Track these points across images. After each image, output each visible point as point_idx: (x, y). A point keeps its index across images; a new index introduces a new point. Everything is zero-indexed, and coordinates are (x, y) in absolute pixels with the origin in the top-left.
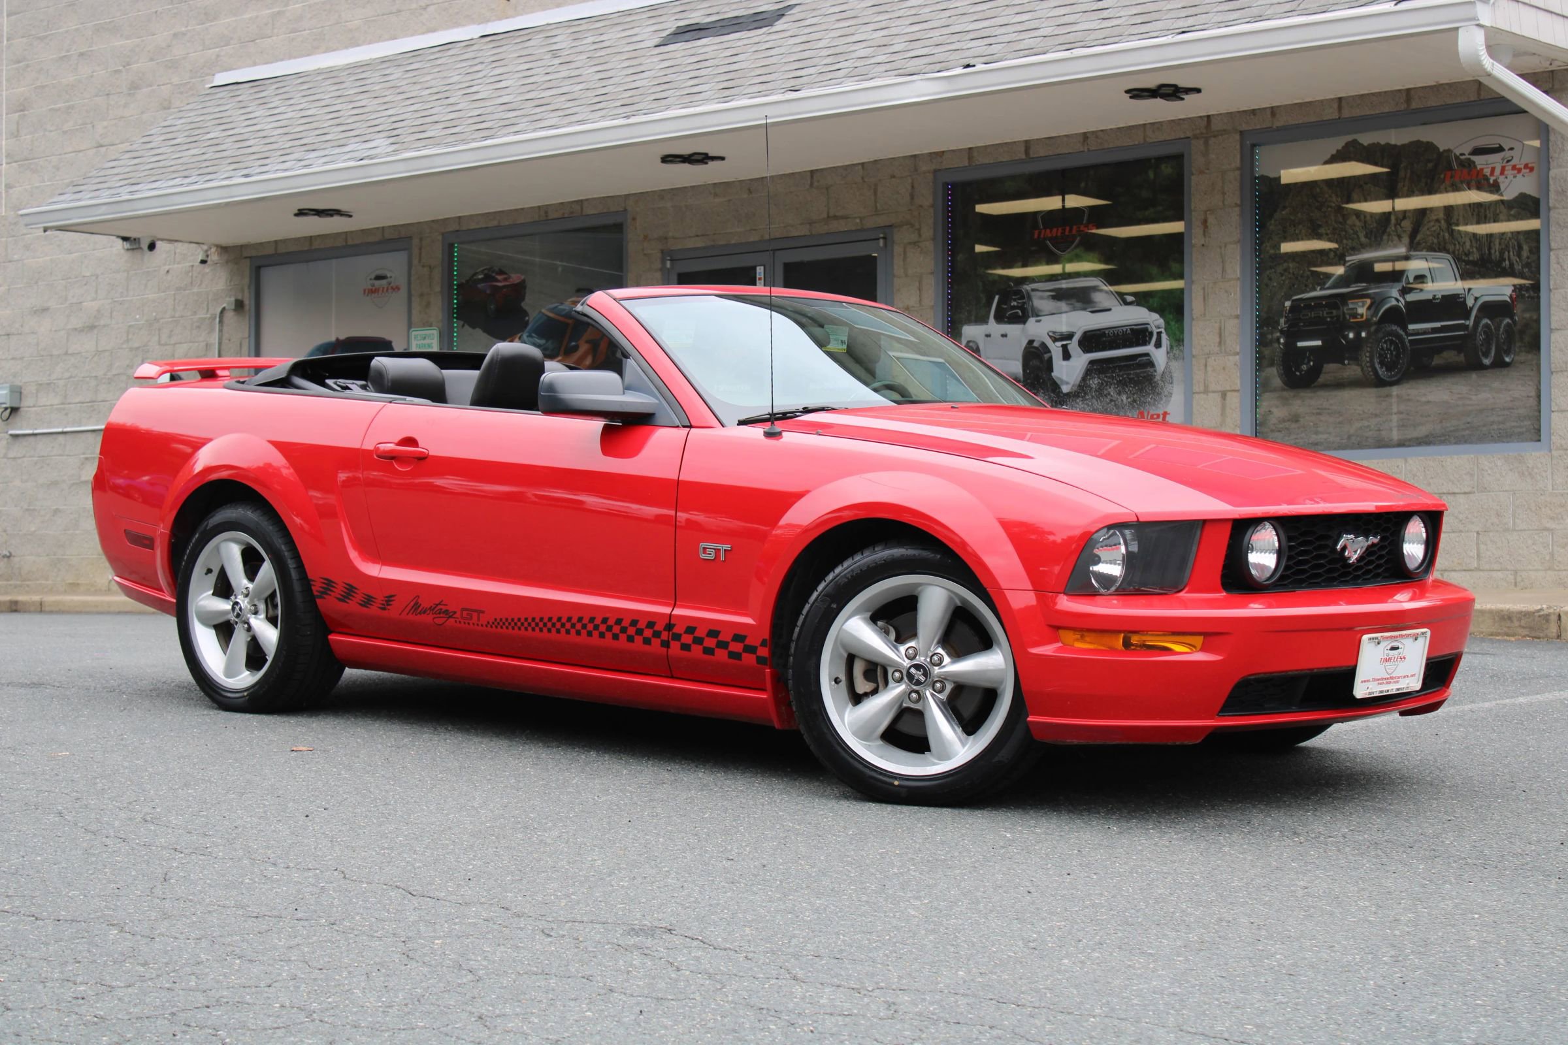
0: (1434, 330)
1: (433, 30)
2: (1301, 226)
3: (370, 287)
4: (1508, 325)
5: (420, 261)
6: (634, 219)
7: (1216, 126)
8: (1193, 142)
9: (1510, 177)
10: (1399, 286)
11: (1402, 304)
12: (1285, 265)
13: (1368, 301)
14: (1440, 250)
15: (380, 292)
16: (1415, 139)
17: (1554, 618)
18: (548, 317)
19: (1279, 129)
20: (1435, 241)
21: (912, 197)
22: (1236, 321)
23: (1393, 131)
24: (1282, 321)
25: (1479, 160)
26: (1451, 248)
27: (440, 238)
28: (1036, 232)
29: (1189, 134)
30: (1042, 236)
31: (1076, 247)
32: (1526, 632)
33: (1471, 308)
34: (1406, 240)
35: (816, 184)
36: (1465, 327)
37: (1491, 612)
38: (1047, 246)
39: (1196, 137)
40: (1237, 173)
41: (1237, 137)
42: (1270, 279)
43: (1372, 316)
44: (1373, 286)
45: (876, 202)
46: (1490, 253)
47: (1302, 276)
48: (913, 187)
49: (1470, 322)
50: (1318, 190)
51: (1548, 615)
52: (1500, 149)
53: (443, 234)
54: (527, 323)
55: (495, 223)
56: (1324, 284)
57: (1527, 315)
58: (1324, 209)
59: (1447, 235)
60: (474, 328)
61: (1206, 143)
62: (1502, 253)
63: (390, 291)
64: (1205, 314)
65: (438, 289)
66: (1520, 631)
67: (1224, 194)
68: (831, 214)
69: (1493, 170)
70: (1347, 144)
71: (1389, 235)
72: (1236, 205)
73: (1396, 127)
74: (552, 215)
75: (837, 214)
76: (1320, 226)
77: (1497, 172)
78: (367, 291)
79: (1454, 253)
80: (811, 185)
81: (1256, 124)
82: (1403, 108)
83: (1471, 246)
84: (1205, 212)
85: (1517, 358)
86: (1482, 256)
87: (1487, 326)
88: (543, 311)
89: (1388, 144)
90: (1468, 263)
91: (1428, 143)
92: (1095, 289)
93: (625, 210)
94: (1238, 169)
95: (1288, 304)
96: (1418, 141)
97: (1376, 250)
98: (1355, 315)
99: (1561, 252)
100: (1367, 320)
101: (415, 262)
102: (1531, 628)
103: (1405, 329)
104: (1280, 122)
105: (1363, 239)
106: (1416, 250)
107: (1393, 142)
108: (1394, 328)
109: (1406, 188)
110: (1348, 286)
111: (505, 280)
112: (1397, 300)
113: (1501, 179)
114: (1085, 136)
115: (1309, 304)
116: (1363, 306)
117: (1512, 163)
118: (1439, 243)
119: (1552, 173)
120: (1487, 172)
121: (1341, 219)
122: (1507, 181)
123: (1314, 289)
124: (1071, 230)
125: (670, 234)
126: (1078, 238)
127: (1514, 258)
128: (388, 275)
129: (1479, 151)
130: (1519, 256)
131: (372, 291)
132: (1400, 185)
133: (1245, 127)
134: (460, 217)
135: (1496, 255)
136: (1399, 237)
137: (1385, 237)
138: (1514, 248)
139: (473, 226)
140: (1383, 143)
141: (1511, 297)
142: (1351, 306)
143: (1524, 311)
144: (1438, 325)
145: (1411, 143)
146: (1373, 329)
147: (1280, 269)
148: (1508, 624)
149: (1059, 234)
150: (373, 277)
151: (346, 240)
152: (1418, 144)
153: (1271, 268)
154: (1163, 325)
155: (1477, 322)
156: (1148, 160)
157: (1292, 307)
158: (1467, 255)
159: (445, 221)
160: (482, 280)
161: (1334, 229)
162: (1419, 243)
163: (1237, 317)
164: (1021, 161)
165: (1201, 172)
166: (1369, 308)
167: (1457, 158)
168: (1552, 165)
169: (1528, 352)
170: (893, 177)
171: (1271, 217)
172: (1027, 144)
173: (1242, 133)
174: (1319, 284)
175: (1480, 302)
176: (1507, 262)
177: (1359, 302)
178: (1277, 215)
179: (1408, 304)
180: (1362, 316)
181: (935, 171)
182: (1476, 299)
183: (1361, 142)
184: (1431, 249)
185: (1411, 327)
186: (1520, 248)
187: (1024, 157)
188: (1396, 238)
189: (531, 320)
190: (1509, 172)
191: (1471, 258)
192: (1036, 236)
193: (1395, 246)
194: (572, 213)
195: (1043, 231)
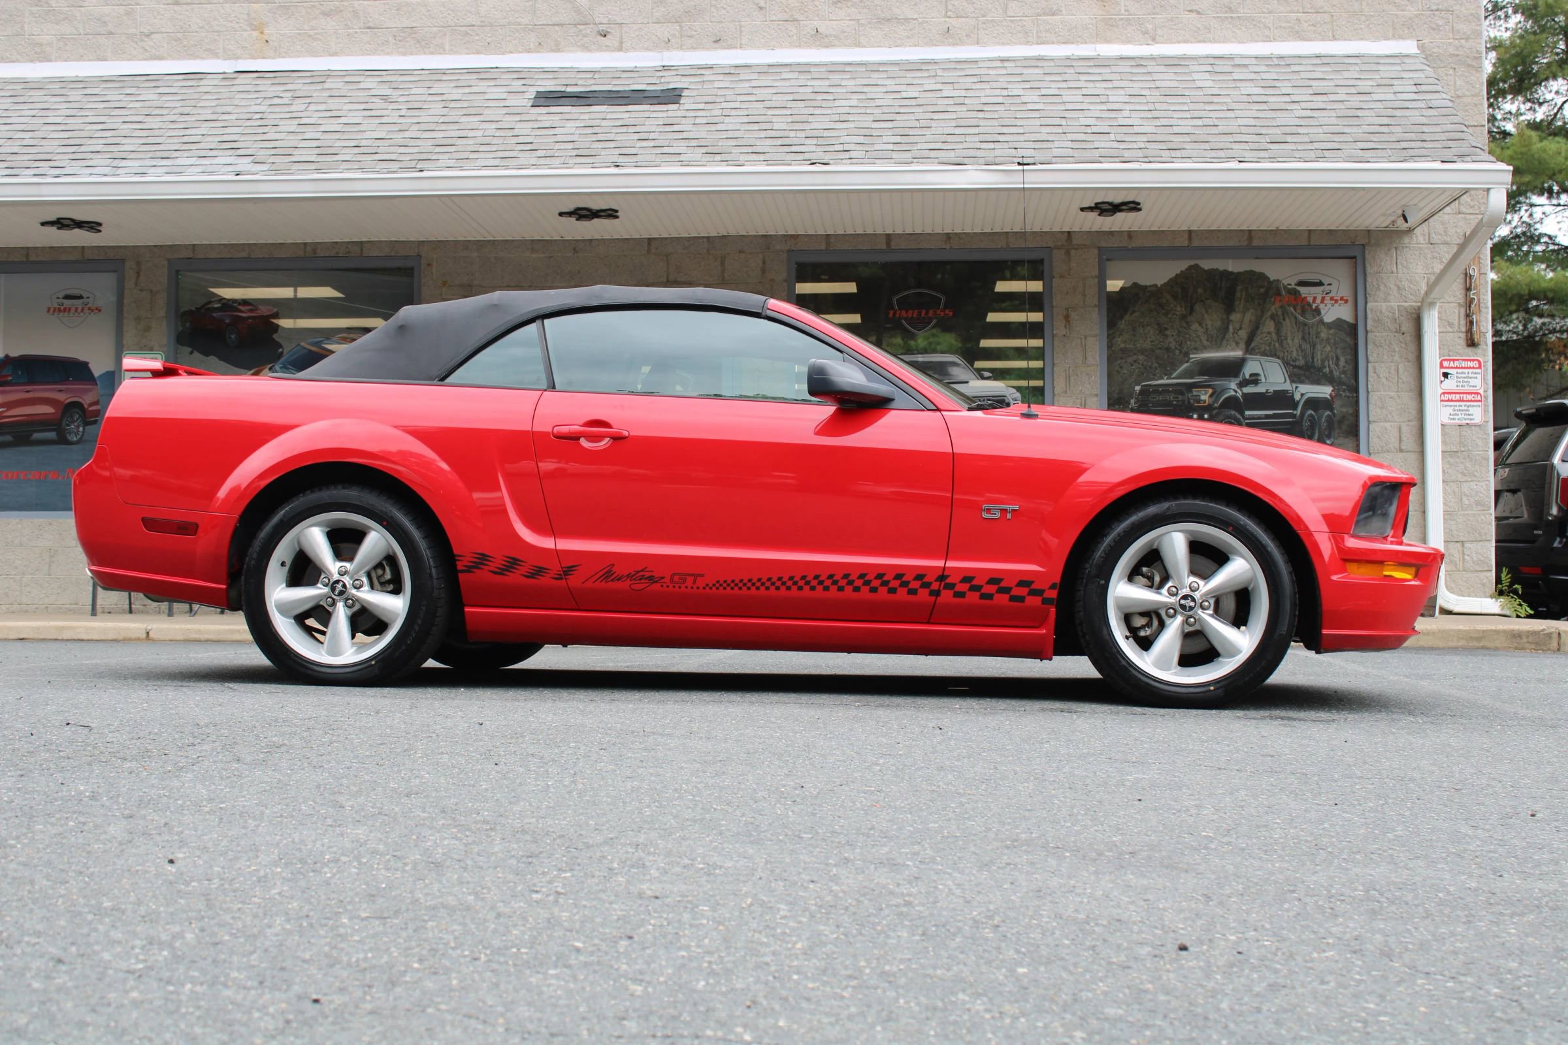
0: (1267, 417)
1: (160, 58)
2: (1149, 328)
3: (57, 306)
4: (1329, 415)
5: (136, 284)
6: (429, 265)
7: (1076, 241)
8: (1055, 251)
9: (1329, 306)
10: (1238, 380)
11: (1239, 395)
12: (1135, 357)
13: (1210, 391)
14: (1271, 356)
15: (73, 311)
16: (1248, 269)
17: (1555, 636)
18: (310, 351)
19: (1133, 249)
20: (1268, 348)
21: (763, 271)
22: (1095, 399)
23: (1230, 261)
24: (1133, 401)
25: (1304, 291)
26: (1281, 354)
27: (166, 263)
28: (891, 313)
29: (1050, 244)
30: (897, 316)
31: (933, 327)
32: (1533, 646)
33: (1298, 402)
34: (1243, 345)
35: (653, 251)
36: (1294, 416)
37: (1504, 631)
38: (902, 324)
39: (1057, 248)
40: (1096, 280)
41: (1096, 251)
42: (1121, 367)
43: (1214, 402)
44: (1214, 378)
45: (723, 272)
46: (1313, 361)
47: (1151, 367)
48: (764, 263)
49: (1298, 412)
50: (1164, 301)
51: (1551, 633)
52: (1320, 284)
53: (169, 260)
54: (281, 354)
55: (244, 254)
56: (1171, 374)
57: (1344, 410)
58: (1170, 316)
59: (1277, 345)
60: (207, 354)
61: (1068, 253)
62: (1323, 361)
63: (86, 311)
64: (1066, 392)
65: (162, 313)
66: (1527, 645)
67: (1084, 295)
68: (671, 278)
69: (1315, 298)
70: (1190, 267)
71: (1228, 340)
72: (1095, 306)
73: (1233, 258)
74: (321, 253)
75: (679, 279)
76: (1166, 329)
77: (1318, 301)
78: (52, 310)
79: (1283, 358)
80: (649, 251)
81: (1114, 243)
82: (1245, 244)
83: (1298, 355)
84: (1067, 309)
85: (1336, 441)
86: (1307, 363)
87: (1311, 415)
88: (302, 344)
89: (1225, 270)
90: (1295, 367)
91: (1260, 273)
92: (954, 364)
93: (419, 256)
94: (1096, 277)
95: (1138, 388)
96: (1252, 271)
97: (1217, 351)
98: (1199, 401)
99: (1376, 365)
100: (1209, 405)
101: (129, 285)
102: (1536, 643)
103: (1242, 414)
104: (1136, 243)
105: (1205, 342)
106: (1250, 354)
107: (1230, 269)
108: (1233, 412)
109: (1242, 306)
110: (1192, 378)
111: (251, 311)
112: (1236, 392)
113: (1322, 306)
114: (948, 237)
115: (1157, 390)
116: (1205, 394)
117: (1331, 295)
118: (1271, 350)
119: (1369, 305)
120: (1310, 300)
121: (1185, 325)
122: (1327, 308)
123: (1163, 379)
124: (927, 313)
125: (476, 283)
126: (934, 321)
127: (1333, 366)
128: (85, 296)
129: (1302, 283)
130: (1337, 365)
131: (60, 310)
132: (1237, 303)
133: (1103, 244)
134: (194, 245)
135: (1318, 363)
136: (1237, 344)
137: (1225, 342)
138: (1332, 359)
139: (213, 255)
140: (1221, 269)
141: (1331, 395)
142: (1195, 393)
143: (1342, 406)
144: (1270, 412)
145: (1246, 272)
146: (1215, 412)
147: (1130, 360)
148: (1518, 640)
149: (915, 315)
150: (62, 295)
151: (27, 256)
152: (1252, 273)
153: (1122, 358)
154: (1020, 398)
155: (1302, 414)
156: (1006, 262)
157: (1140, 391)
158: (1294, 361)
159: (172, 247)
160: (219, 309)
161: (1179, 332)
162: (1253, 349)
163: (1097, 395)
164: (881, 251)
165: (1062, 277)
166: (1211, 396)
167: (1285, 287)
168: (1369, 299)
169: (1346, 437)
170: (741, 252)
171: (1121, 318)
172: (889, 237)
173: (1099, 249)
174: (1166, 375)
175: (1305, 397)
176: (1327, 369)
177: (1203, 391)
178: (1127, 317)
179: (1244, 395)
180: (1205, 402)
181: (789, 251)
182: (1302, 395)
183: (1202, 266)
184: (1264, 354)
185: (1247, 413)
186: (1338, 359)
187: (884, 247)
188: (1234, 344)
189: (285, 352)
190: (1328, 301)
191: (1297, 364)
192: (891, 315)
193: (1233, 350)
194: (349, 252)
195: (898, 312)
